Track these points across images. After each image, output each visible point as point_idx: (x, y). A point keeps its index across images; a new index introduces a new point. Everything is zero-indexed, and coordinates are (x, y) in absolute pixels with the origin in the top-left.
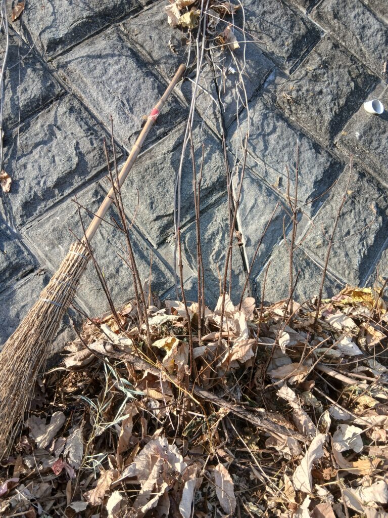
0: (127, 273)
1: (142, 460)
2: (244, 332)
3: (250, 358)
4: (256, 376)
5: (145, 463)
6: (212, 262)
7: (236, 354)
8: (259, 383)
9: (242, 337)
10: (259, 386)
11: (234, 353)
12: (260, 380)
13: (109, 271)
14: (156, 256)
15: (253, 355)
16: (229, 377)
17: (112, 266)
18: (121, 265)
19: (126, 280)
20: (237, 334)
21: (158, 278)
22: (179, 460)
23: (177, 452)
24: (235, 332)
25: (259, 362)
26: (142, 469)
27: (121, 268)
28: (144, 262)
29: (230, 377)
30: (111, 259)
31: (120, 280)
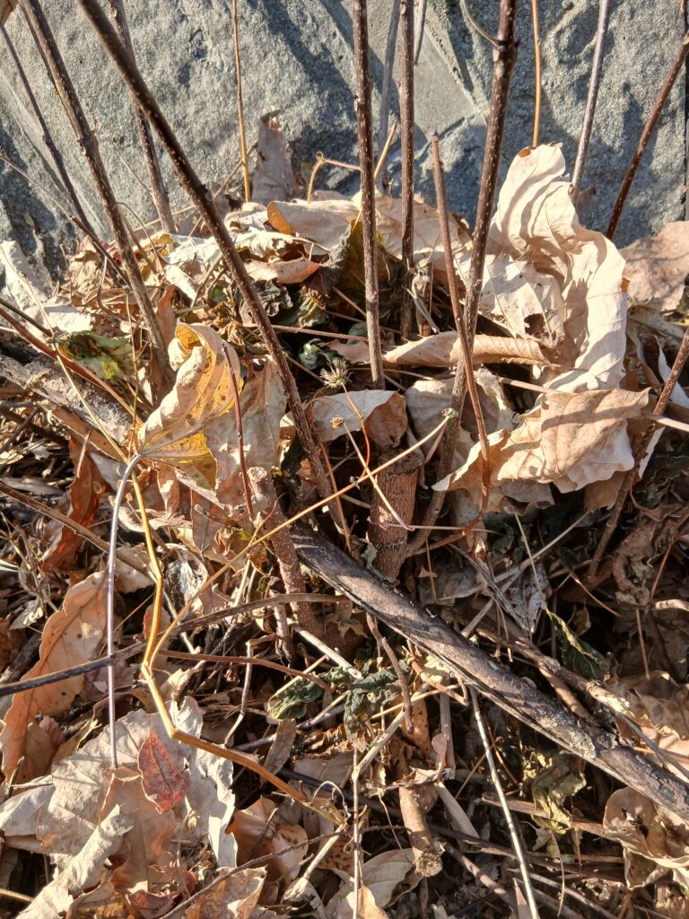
0: (218, 86)
1: (81, 777)
2: (599, 350)
3: (606, 474)
4: (622, 551)
5: (87, 792)
6: (553, 61)
7: (520, 456)
8: (632, 577)
9: (584, 370)
10: (628, 591)
11: (511, 451)
12: (639, 569)
13: (157, 73)
14: (334, 28)
15: (629, 463)
16: (498, 530)
17: (167, 53)
18: (200, 54)
19: (211, 114)
20: (564, 354)
21: (328, 114)
22: (224, 807)
23: (225, 779)
24: (549, 343)
25: (653, 493)
26: (67, 815)
27: (197, 65)
28: (282, 46)
29: (504, 531)
30: (165, 26)
31: (191, 111)
